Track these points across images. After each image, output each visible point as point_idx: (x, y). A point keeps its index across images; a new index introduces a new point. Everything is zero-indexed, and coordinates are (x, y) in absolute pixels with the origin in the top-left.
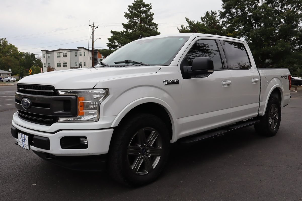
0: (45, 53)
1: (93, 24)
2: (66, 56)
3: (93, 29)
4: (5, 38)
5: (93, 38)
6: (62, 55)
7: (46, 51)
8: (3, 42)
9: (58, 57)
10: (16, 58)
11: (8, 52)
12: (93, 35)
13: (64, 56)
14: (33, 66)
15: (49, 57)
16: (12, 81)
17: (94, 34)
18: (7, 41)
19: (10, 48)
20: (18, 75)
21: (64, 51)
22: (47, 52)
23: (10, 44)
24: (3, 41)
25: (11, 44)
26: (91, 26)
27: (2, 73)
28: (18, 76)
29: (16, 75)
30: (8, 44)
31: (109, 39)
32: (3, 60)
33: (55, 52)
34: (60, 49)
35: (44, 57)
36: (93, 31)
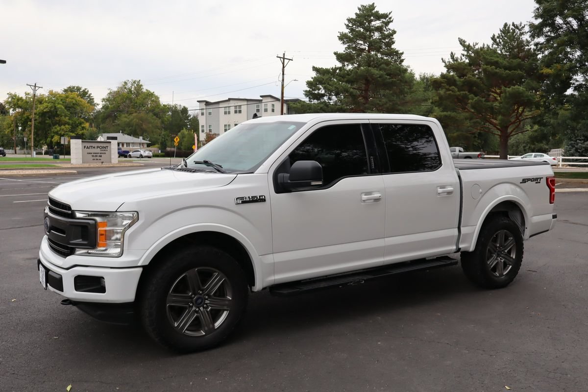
0: (204, 107)
1: (284, 54)
2: (240, 112)
3: (283, 64)
4: (140, 81)
5: (283, 80)
6: (232, 110)
7: (205, 103)
8: (135, 88)
9: (225, 113)
10: (156, 115)
11: (143, 105)
12: (283, 74)
13: (236, 112)
14: (183, 129)
15: (210, 114)
16: (145, 157)
17: (285, 73)
18: (141, 85)
19: (146, 98)
20: (157, 145)
21: (236, 102)
22: (207, 103)
23: (147, 90)
24: (135, 85)
25: (149, 89)
26: (280, 58)
27: (132, 142)
28: (158, 147)
29: (155, 146)
30: (144, 90)
31: (309, 84)
32: (135, 120)
33: (221, 105)
34: (230, 100)
35: (202, 114)
36: (284, 67)
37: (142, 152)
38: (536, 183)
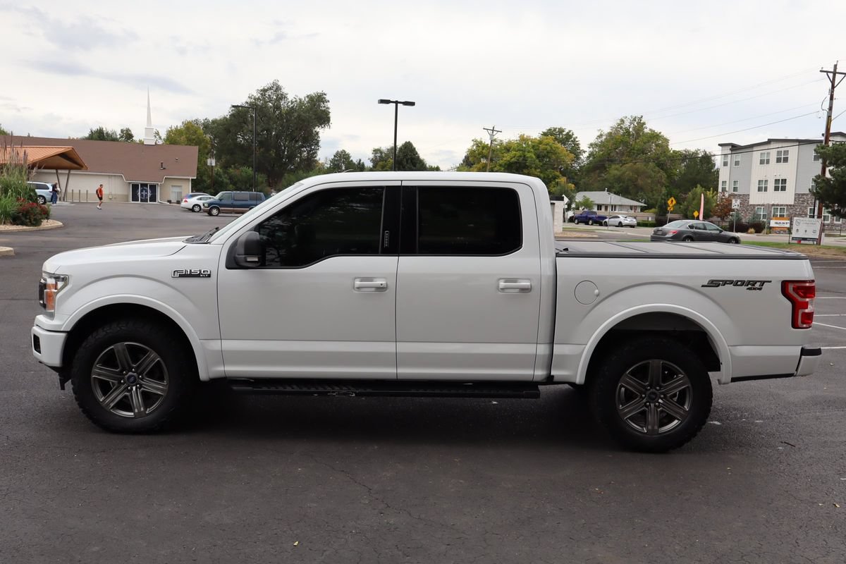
0: (730, 152)
1: (836, 66)
2: (786, 160)
3: (833, 82)
4: (642, 117)
5: (831, 109)
6: (773, 156)
7: (730, 147)
8: (635, 127)
9: (762, 162)
10: (661, 165)
11: (643, 152)
12: (832, 98)
13: (779, 160)
14: (696, 187)
15: (737, 163)
18: (644, 124)
19: (649, 141)
20: (653, 210)
21: (780, 145)
22: (735, 148)
23: (650, 130)
24: (636, 124)
25: (653, 129)
26: (827, 72)
27: (620, 204)
28: (654, 213)
29: (651, 211)
30: (646, 131)
32: (627, 173)
33: (755, 149)
34: (770, 141)
35: (725, 164)
36: (833, 87)
37: (622, 219)
38: (748, 289)
